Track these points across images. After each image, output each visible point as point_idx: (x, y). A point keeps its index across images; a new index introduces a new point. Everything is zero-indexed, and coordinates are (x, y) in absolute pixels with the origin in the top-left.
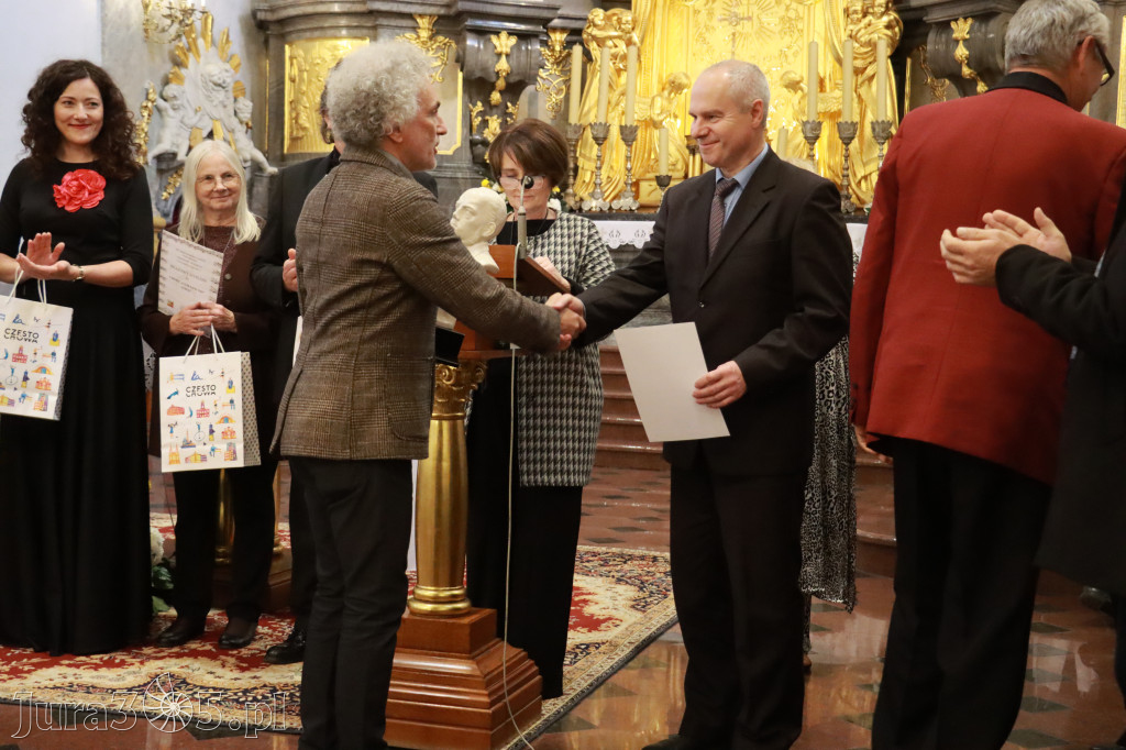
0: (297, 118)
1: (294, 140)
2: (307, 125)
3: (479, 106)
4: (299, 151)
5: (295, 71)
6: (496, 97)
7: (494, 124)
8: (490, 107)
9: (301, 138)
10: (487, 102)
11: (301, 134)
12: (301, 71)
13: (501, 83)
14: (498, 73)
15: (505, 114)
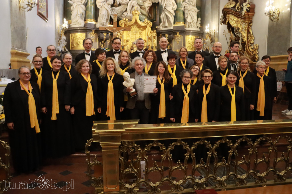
0: (73, 45)
1: (72, 48)
2: (75, 46)
3: (101, 43)
4: (74, 49)
5: (72, 38)
6: (103, 42)
7: (102, 45)
8: (102, 43)
9: (73, 48)
10: (101, 42)
11: (74, 47)
12: (73, 37)
13: (104, 40)
14: (104, 39)
15: (104, 44)
